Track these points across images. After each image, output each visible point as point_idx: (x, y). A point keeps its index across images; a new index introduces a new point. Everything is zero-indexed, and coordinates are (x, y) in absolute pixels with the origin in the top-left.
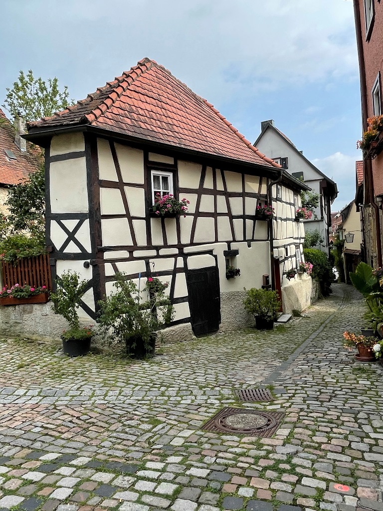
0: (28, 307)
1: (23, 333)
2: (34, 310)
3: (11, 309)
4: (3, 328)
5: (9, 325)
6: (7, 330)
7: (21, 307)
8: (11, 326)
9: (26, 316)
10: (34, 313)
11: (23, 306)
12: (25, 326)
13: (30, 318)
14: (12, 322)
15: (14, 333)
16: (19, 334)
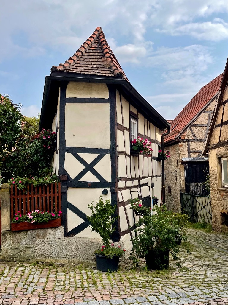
0: (41, 232)
1: (34, 257)
2: (48, 234)
3: (22, 234)
4: (10, 254)
5: (18, 250)
6: (16, 256)
7: (35, 232)
8: (21, 252)
9: (38, 241)
10: (47, 237)
11: (36, 231)
12: (37, 251)
13: (43, 243)
14: (22, 247)
15: (24, 257)
16: (29, 258)
